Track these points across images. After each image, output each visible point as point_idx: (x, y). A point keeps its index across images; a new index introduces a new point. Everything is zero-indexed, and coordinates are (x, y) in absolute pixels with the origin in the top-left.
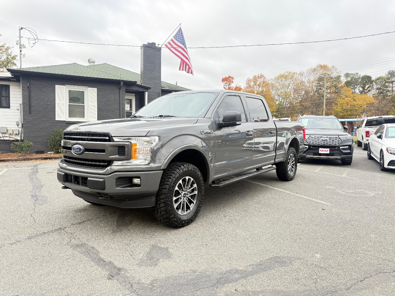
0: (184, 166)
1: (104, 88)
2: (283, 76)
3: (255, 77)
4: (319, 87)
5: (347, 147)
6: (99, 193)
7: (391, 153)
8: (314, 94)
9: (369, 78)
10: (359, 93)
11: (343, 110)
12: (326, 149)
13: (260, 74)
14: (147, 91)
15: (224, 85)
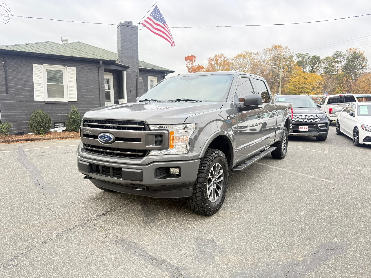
0: (215, 153)
1: (82, 67)
2: (241, 56)
3: (216, 56)
4: (274, 66)
5: (324, 124)
6: (134, 184)
7: (366, 130)
8: (270, 73)
9: (318, 58)
10: (309, 72)
11: (295, 88)
12: (305, 127)
13: (220, 54)
14: (126, 71)
15: (187, 64)
